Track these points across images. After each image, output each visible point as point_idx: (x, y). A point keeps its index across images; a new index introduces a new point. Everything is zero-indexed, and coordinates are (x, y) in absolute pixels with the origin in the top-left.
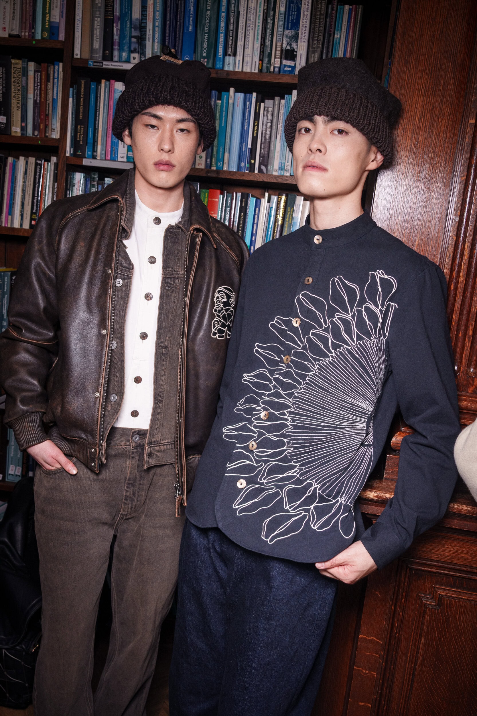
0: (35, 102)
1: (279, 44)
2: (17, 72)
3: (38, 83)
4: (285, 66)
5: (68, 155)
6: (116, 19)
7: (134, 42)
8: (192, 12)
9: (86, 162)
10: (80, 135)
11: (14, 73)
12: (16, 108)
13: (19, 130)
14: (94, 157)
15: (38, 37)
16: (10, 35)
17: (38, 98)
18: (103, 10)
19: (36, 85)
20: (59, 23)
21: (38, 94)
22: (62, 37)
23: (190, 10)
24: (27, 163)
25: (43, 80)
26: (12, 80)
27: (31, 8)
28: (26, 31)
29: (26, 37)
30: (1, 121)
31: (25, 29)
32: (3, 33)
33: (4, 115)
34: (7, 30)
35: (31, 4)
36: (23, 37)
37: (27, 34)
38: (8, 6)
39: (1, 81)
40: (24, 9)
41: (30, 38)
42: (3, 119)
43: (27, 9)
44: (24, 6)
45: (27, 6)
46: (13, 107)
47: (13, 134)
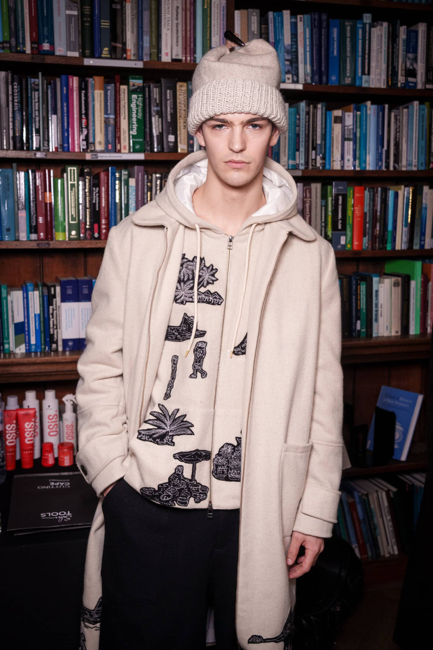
1: (404, 65)
2: (182, 94)
4: (410, 82)
7: (288, 65)
8: (335, 39)
11: (180, 95)
12: (182, 127)
13: (185, 147)
16: (173, 60)
23: (334, 37)
26: (178, 101)
27: (192, 35)
28: (188, 55)
29: (188, 62)
30: (170, 140)
31: (186, 54)
32: (166, 58)
33: (173, 134)
34: (170, 55)
35: (192, 32)
36: (184, 61)
37: (189, 58)
38: (169, 32)
39: (169, 102)
40: (184, 36)
41: (192, 62)
42: (171, 138)
43: (188, 36)
44: (184, 32)
45: (188, 33)
46: (180, 126)
47: (179, 151)
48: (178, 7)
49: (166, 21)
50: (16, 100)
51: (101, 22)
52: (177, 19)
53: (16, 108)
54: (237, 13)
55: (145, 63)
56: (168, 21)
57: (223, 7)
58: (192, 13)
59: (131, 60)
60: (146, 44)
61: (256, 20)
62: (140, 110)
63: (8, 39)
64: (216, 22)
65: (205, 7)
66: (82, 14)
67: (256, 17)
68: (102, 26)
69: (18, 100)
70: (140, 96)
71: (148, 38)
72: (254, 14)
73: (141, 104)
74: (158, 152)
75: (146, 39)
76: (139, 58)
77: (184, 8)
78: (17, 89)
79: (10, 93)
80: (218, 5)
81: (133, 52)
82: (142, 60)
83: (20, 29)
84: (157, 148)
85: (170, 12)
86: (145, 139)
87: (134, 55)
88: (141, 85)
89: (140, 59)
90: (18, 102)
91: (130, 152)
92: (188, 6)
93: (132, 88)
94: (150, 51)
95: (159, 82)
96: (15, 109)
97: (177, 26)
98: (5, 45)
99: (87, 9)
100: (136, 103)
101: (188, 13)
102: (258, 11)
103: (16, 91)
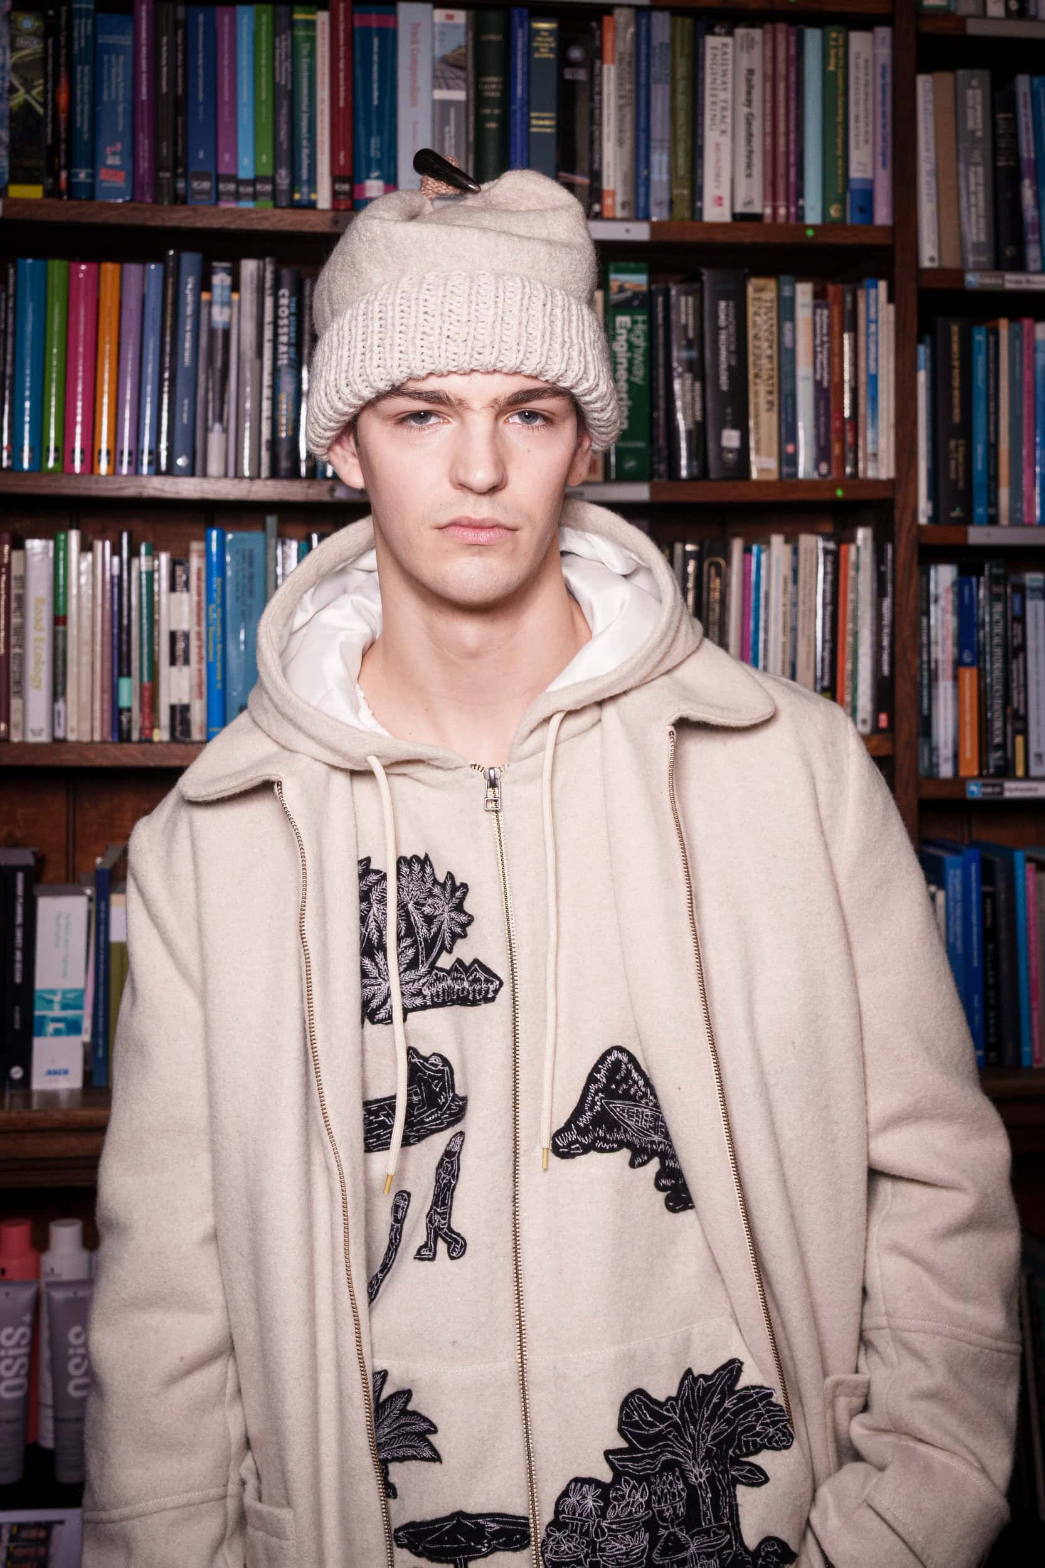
0: (818, 384)
2: (763, 311)
3: (822, 335)
5: (923, 520)
6: (1025, 168)
9: (977, 535)
10: (957, 465)
11: (756, 314)
12: (763, 407)
13: (772, 463)
14: (993, 520)
15: (813, 216)
16: (737, 217)
17: (826, 376)
18: (989, 146)
19: (818, 342)
20: (871, 182)
21: (825, 365)
22: (882, 215)
24: (795, 552)
25: (836, 328)
26: (751, 333)
27: (792, 147)
28: (781, 203)
29: (781, 219)
30: (726, 443)
31: (774, 198)
32: (715, 212)
33: (734, 427)
34: (727, 202)
35: (792, 136)
36: (768, 220)
37: (782, 211)
38: (726, 141)
39: (723, 336)
40: (769, 147)
41: (792, 221)
42: (731, 438)
43: (782, 148)
44: (768, 140)
45: (782, 141)
46: (756, 405)
47: (754, 475)
48: (750, 72)
49: (718, 108)
50: (284, 339)
51: (530, 118)
52: (749, 103)
53: (284, 361)
54: (924, 83)
55: (655, 228)
56: (724, 109)
57: (884, 67)
58: (793, 86)
59: (614, 219)
60: (660, 172)
61: (979, 98)
62: (639, 359)
63: (268, 172)
64: (862, 107)
65: (831, 68)
66: (479, 99)
67: (979, 92)
68: (533, 130)
69: (290, 339)
70: (640, 318)
71: (665, 158)
72: (974, 83)
73: (641, 342)
74: (691, 478)
75: (660, 161)
76: (639, 213)
77: (769, 72)
78: (289, 306)
79: (268, 317)
80: (866, 61)
81: (619, 199)
82: (647, 218)
83: (305, 143)
84: (689, 466)
85: (729, 86)
86: (652, 440)
87: (624, 205)
88: (644, 288)
89: (641, 216)
90: (289, 344)
91: (607, 479)
92: (781, 67)
93: (615, 297)
94: (671, 193)
95: (697, 278)
96: (280, 363)
97: (749, 124)
98: (259, 187)
99: (493, 85)
100: (628, 341)
101: (781, 86)
102: (985, 75)
103: (284, 312)
